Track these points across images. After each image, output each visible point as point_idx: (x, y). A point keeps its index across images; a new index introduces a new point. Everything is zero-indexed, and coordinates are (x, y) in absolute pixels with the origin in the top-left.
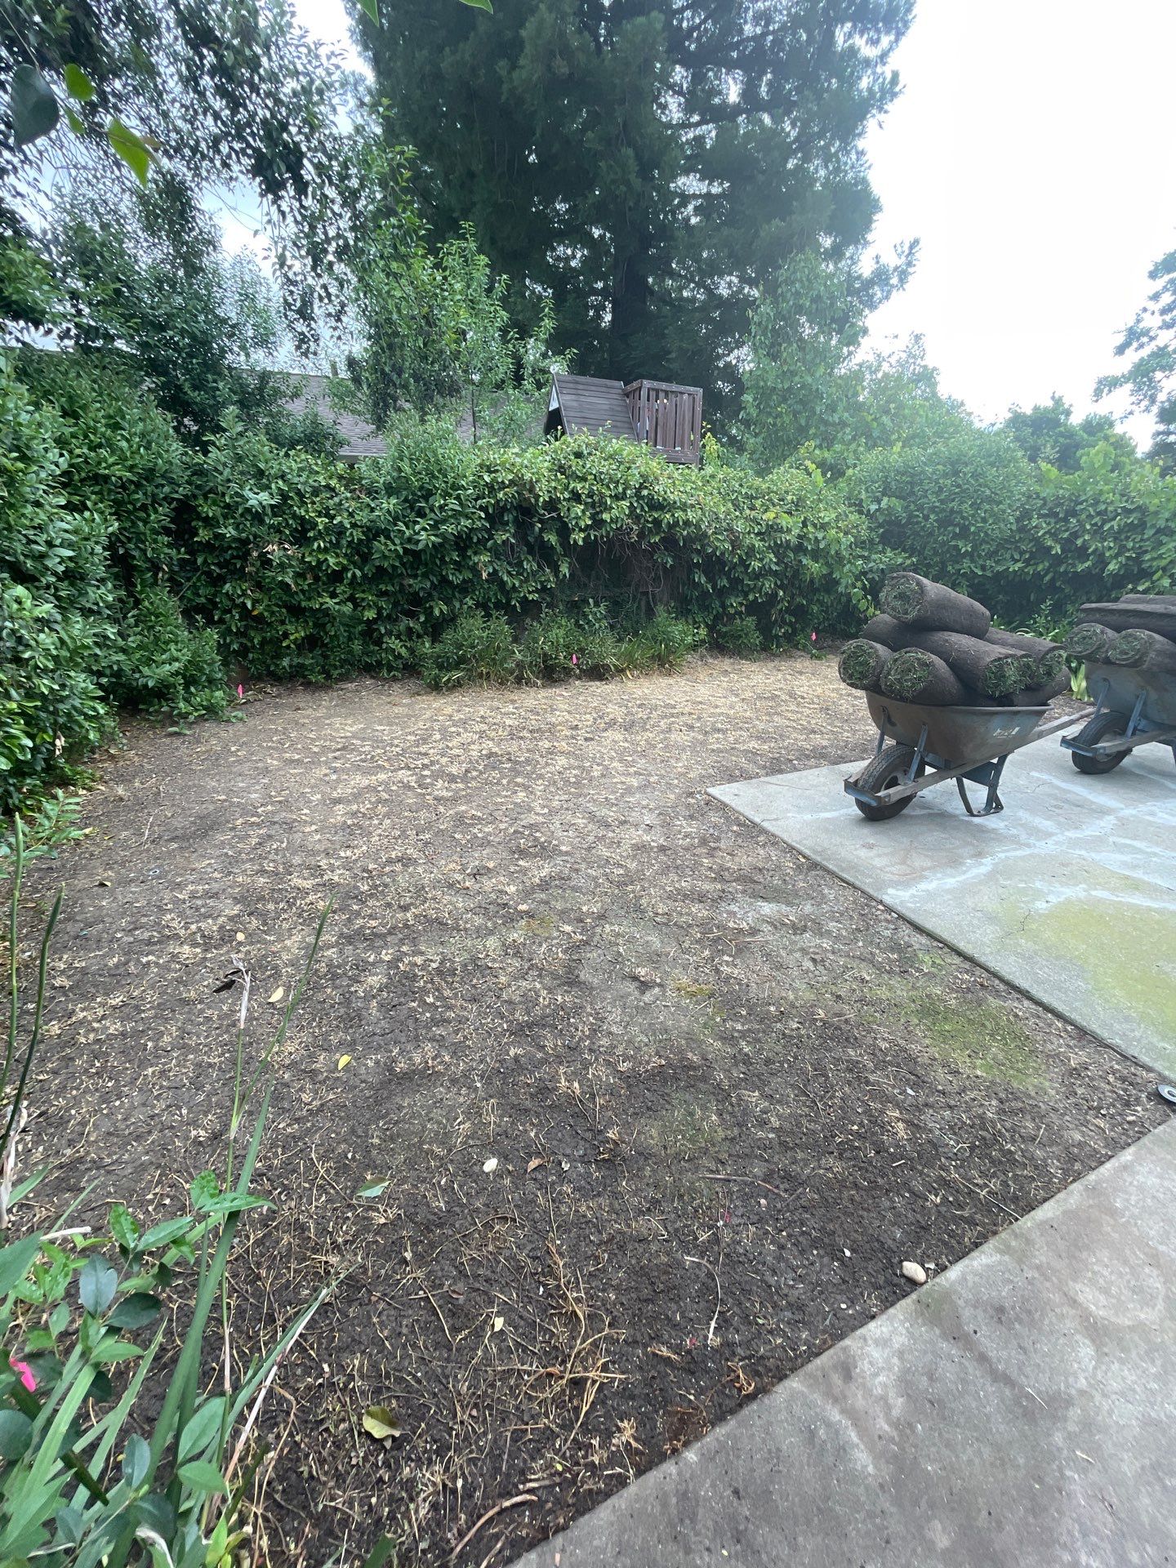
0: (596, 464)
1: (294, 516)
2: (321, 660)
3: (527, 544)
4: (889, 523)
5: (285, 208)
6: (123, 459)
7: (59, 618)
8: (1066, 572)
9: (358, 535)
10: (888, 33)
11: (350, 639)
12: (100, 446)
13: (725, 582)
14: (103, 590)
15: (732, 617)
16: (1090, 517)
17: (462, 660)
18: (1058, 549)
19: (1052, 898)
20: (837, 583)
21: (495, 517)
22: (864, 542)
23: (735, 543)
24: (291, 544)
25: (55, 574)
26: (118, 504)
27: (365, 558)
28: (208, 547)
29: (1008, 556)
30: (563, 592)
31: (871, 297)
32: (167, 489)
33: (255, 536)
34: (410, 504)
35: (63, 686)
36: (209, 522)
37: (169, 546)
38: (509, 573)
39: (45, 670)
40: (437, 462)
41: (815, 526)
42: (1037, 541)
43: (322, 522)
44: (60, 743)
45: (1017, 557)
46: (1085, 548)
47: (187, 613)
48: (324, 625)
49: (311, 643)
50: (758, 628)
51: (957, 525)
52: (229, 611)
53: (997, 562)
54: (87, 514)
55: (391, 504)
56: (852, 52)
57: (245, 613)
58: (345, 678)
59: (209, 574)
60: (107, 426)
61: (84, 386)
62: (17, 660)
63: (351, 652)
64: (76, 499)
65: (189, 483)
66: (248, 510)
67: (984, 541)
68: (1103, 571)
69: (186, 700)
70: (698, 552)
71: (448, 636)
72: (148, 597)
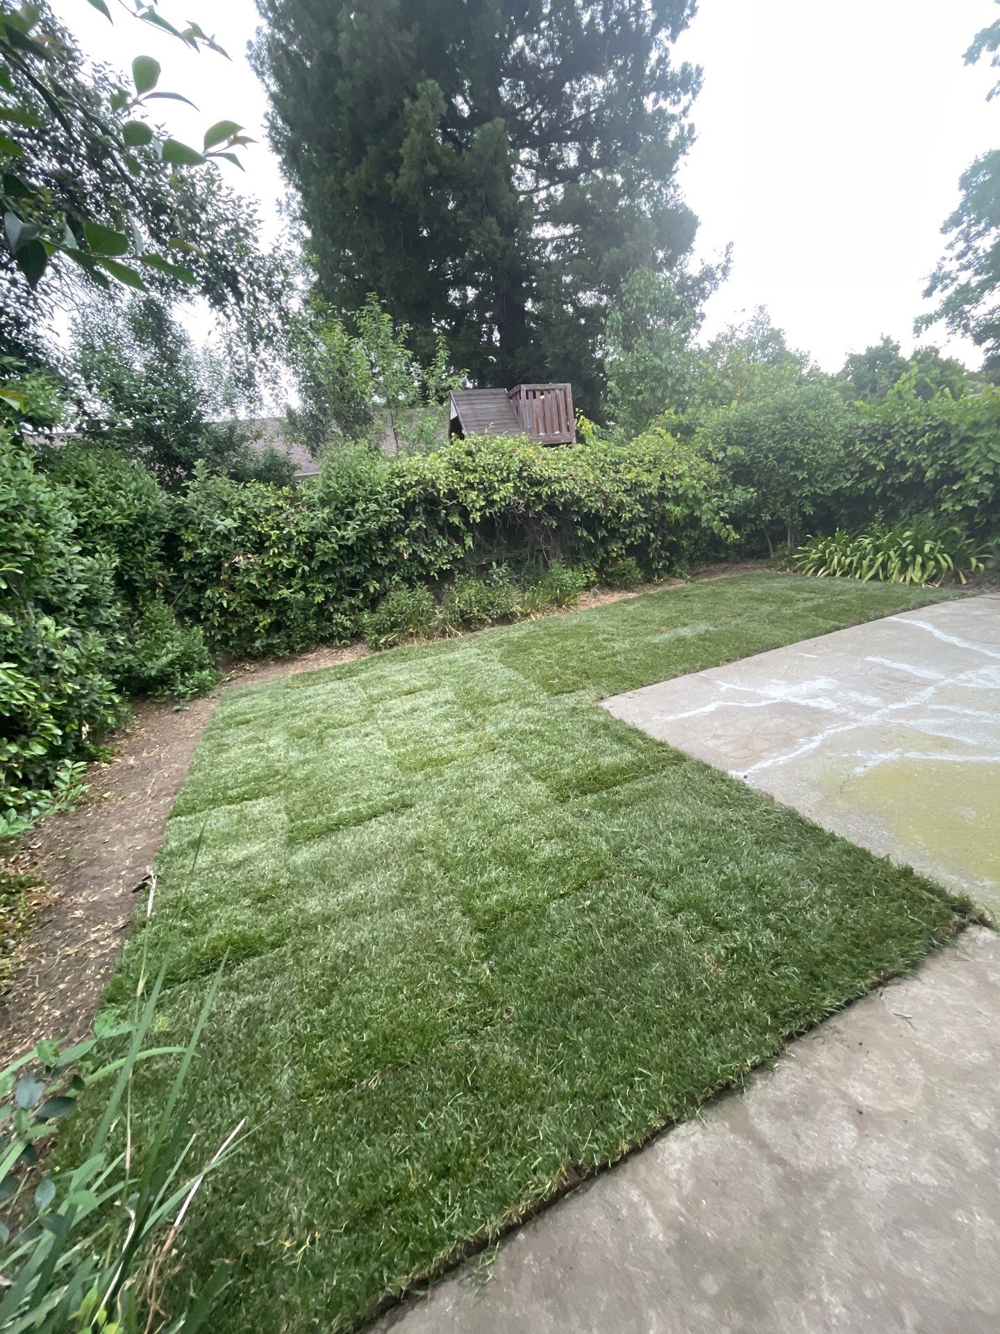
0: (484, 458)
1: (253, 532)
2: (286, 640)
3: (438, 527)
4: (737, 465)
5: (229, 312)
6: (122, 510)
7: (79, 635)
8: (893, 484)
9: (303, 539)
10: (686, 92)
11: (306, 620)
12: (105, 504)
13: (604, 533)
14: (113, 610)
15: (615, 560)
16: (902, 436)
17: (394, 625)
18: (881, 466)
19: (870, 764)
20: (699, 519)
21: (408, 510)
22: (717, 484)
23: (607, 502)
24: (253, 553)
25: (75, 604)
26: (120, 543)
27: (311, 556)
28: (192, 564)
29: (841, 477)
30: (472, 559)
31: (703, 290)
32: (156, 527)
33: (225, 551)
34: (339, 510)
35: (83, 686)
36: (190, 546)
37: (161, 568)
38: (426, 552)
39: (71, 675)
40: (357, 476)
41: (671, 477)
42: (864, 463)
43: (274, 534)
44: (86, 729)
45: (848, 476)
46: (903, 462)
47: (180, 616)
48: (285, 612)
49: (276, 627)
50: (638, 565)
51: (792, 459)
52: (211, 611)
53: (833, 483)
54: (97, 555)
55: (325, 513)
56: (661, 112)
57: (224, 612)
58: (305, 650)
59: (193, 584)
60: (110, 489)
61: (91, 463)
62: (50, 671)
63: (308, 630)
64: (89, 545)
65: (173, 519)
66: (218, 533)
67: (817, 469)
68: (923, 476)
69: (183, 683)
70: (577, 513)
71: (382, 607)
72: (148, 610)
